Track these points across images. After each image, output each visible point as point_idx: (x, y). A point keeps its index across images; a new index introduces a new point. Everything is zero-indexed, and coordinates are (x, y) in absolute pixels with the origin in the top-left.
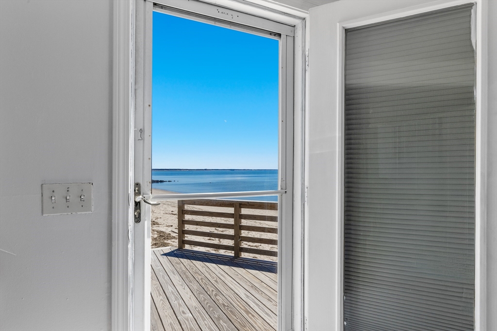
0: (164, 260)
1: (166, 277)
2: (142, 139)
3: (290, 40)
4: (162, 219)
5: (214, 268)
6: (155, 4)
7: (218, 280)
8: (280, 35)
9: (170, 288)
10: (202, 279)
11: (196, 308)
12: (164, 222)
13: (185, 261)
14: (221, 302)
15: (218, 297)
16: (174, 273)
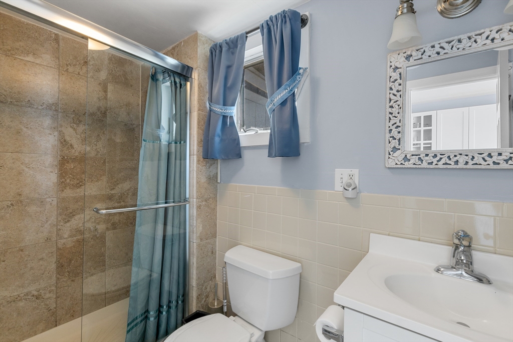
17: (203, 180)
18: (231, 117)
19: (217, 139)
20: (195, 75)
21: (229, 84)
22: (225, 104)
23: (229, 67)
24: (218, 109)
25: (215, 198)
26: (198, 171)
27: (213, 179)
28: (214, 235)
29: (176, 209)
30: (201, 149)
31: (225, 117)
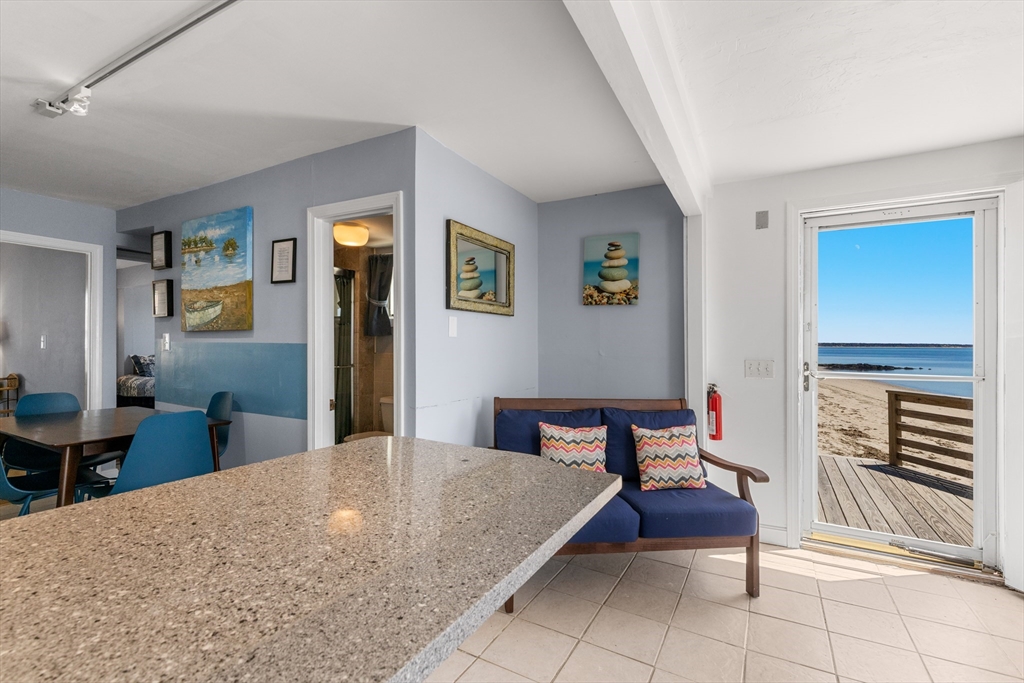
0: (863, 473)
1: (861, 488)
2: (810, 330)
3: (990, 215)
4: (877, 432)
5: (949, 498)
6: (820, 227)
7: (949, 510)
8: (973, 212)
9: (864, 498)
10: (918, 503)
11: (897, 523)
12: (881, 436)
13: (898, 481)
14: (941, 529)
15: (938, 525)
16: (874, 487)
17: (364, 351)
18: (384, 308)
19: (374, 323)
20: (357, 276)
21: (383, 284)
22: (380, 299)
23: (382, 274)
24: (375, 302)
25: (372, 365)
26: (361, 345)
27: (370, 350)
28: (372, 392)
29: (341, 371)
30: (362, 329)
31: (380, 308)
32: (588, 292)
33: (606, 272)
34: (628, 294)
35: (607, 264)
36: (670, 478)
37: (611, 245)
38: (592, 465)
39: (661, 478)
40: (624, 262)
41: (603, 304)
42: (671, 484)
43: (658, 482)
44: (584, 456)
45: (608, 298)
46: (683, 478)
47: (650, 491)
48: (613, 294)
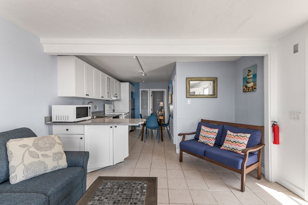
32: (244, 88)
33: (248, 80)
34: (253, 88)
35: (248, 78)
36: (229, 147)
37: (249, 71)
38: (209, 138)
39: (226, 146)
40: (252, 76)
41: (247, 92)
42: (229, 149)
43: (225, 147)
44: (207, 135)
45: (248, 89)
46: (233, 149)
47: (222, 149)
48: (249, 88)
